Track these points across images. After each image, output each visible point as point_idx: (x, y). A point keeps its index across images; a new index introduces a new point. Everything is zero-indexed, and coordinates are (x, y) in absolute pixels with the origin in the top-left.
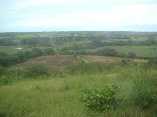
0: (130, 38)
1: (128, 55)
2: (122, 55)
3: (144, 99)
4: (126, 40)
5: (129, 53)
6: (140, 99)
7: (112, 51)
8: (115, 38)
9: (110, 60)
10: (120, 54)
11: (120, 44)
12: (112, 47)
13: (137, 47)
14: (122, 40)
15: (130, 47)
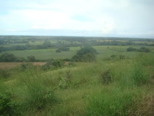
0: (28, 42)
1: (27, 59)
2: (21, 60)
3: (39, 100)
4: (24, 44)
5: (28, 57)
6: (34, 101)
7: (10, 56)
8: (13, 42)
9: (10, 66)
10: (19, 59)
11: (19, 48)
12: (10, 52)
13: (35, 51)
14: (20, 44)
15: (28, 51)
